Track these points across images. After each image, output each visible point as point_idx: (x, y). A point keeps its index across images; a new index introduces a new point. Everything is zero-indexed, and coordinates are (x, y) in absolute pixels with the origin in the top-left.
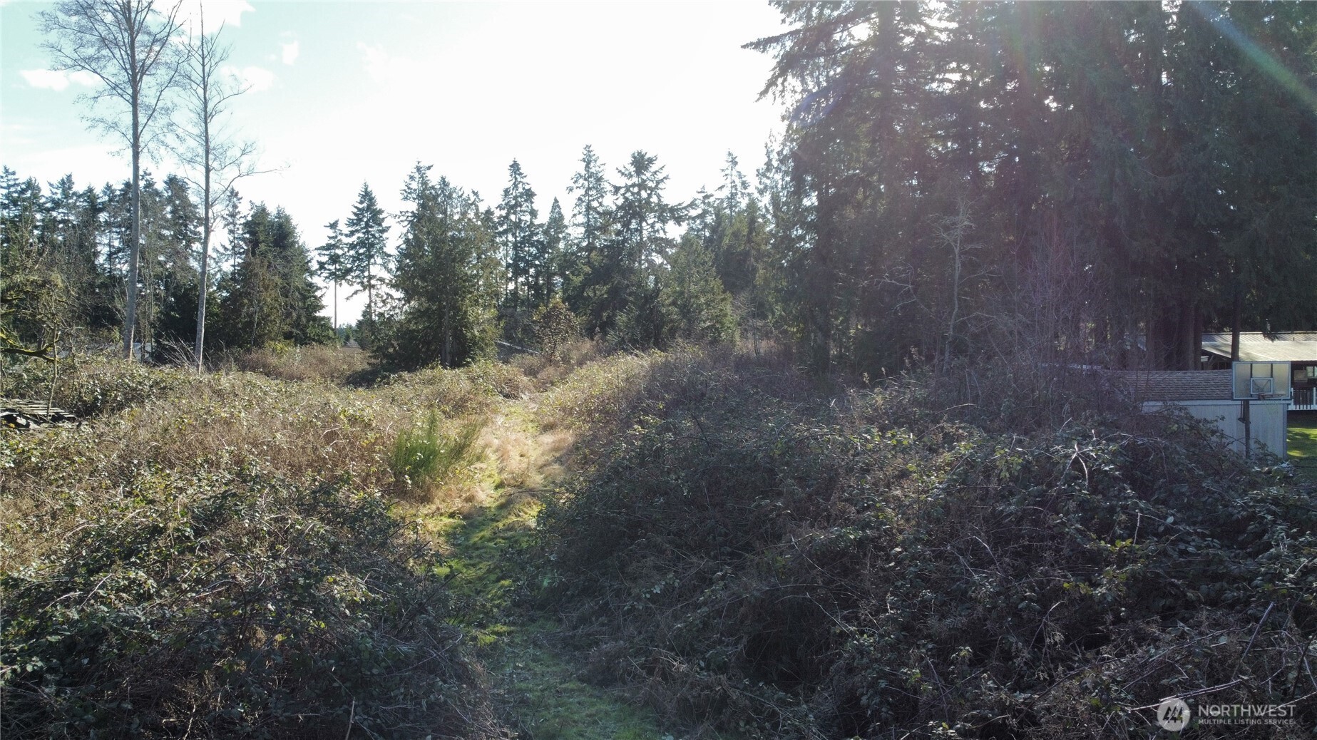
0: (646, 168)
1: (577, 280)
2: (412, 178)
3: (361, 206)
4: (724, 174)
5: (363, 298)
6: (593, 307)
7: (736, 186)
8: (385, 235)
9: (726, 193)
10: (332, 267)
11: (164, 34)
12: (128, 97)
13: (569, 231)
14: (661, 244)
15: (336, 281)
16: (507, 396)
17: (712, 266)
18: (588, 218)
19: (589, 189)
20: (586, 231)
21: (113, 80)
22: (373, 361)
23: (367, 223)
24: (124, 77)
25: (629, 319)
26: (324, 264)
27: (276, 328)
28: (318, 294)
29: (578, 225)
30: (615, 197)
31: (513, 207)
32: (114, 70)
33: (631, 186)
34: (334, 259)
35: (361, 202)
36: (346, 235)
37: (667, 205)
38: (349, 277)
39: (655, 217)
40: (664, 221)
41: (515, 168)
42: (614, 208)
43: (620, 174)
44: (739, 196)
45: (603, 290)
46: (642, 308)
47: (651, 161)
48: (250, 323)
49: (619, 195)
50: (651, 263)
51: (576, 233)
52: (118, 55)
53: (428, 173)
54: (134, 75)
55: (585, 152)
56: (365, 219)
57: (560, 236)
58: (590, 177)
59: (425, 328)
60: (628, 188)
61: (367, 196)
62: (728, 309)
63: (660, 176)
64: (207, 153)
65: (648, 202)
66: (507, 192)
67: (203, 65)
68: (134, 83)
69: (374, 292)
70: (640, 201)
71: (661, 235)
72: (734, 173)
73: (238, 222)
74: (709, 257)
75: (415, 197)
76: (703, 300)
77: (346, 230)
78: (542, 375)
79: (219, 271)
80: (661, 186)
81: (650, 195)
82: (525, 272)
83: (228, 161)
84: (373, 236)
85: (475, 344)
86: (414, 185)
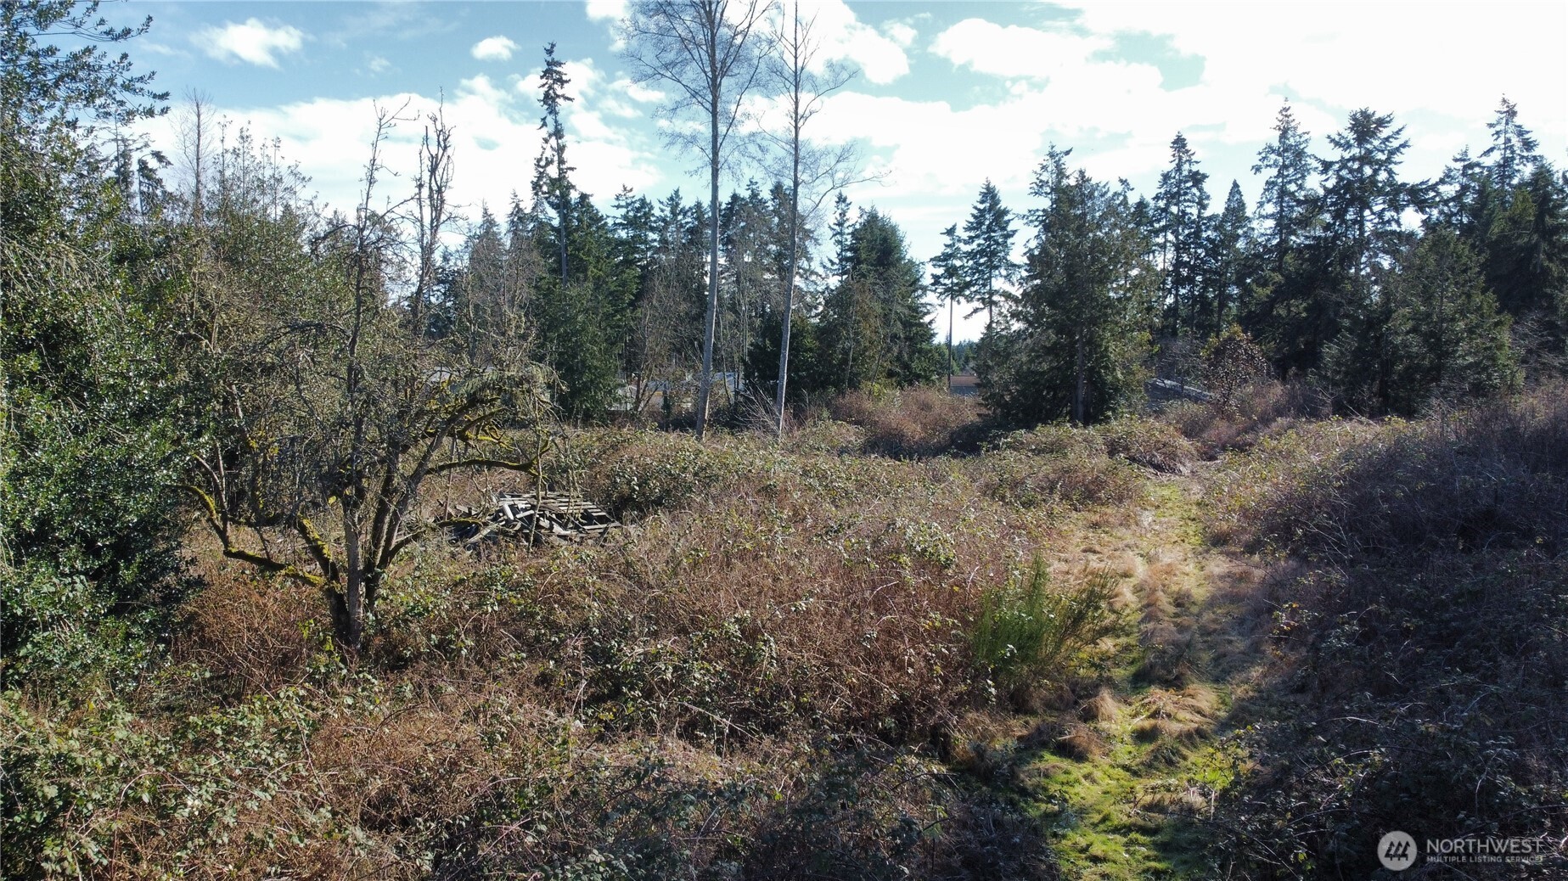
0: (1373, 134)
1: (1263, 293)
2: (1044, 168)
3: (981, 207)
4: (1493, 130)
5: (983, 318)
6: (1285, 329)
7: (1512, 147)
8: (1010, 241)
9: (1496, 157)
10: (947, 282)
11: (746, 25)
12: (708, 105)
13: (1254, 224)
14: (1394, 241)
15: (952, 298)
16: (1158, 467)
17: (1480, 273)
18: (1282, 207)
19: (1285, 167)
20: (1277, 225)
21: (692, 86)
22: (984, 411)
23: (989, 227)
24: (703, 82)
25: (1342, 353)
26: (938, 277)
27: (874, 367)
28: (927, 319)
29: (1267, 217)
30: (1324, 177)
31: (1173, 196)
32: (694, 75)
33: (1349, 160)
34: (951, 272)
35: (982, 202)
36: (966, 243)
37: (1404, 185)
38: (967, 292)
39: (1384, 202)
40: (1398, 208)
41: (1179, 144)
42: (1321, 192)
43: (1332, 145)
44: (1517, 161)
45: (1299, 307)
46: (1363, 337)
47: (1381, 123)
48: (845, 361)
49: (1330, 173)
50: (1376, 268)
51: (1263, 228)
52: (697, 57)
53: (1065, 159)
54: (714, 79)
55: (1281, 117)
56: (987, 222)
57: (1240, 232)
58: (1285, 150)
59: (1052, 369)
60: (1344, 163)
61: (990, 194)
62: (1506, 337)
63: (1395, 144)
64: (796, 163)
65: (1373, 180)
66: (1166, 177)
67: (796, 58)
68: (715, 87)
69: (995, 310)
70: (1362, 181)
71: (1394, 227)
72: (1511, 128)
73: (847, 231)
74: (1474, 261)
75: (1048, 190)
76: (1462, 325)
77: (965, 235)
78: (1210, 435)
79: (827, 288)
80: (1396, 158)
81: (1376, 172)
82: (1190, 280)
83: (821, 171)
84: (997, 243)
85: (1117, 390)
86: (1045, 177)
